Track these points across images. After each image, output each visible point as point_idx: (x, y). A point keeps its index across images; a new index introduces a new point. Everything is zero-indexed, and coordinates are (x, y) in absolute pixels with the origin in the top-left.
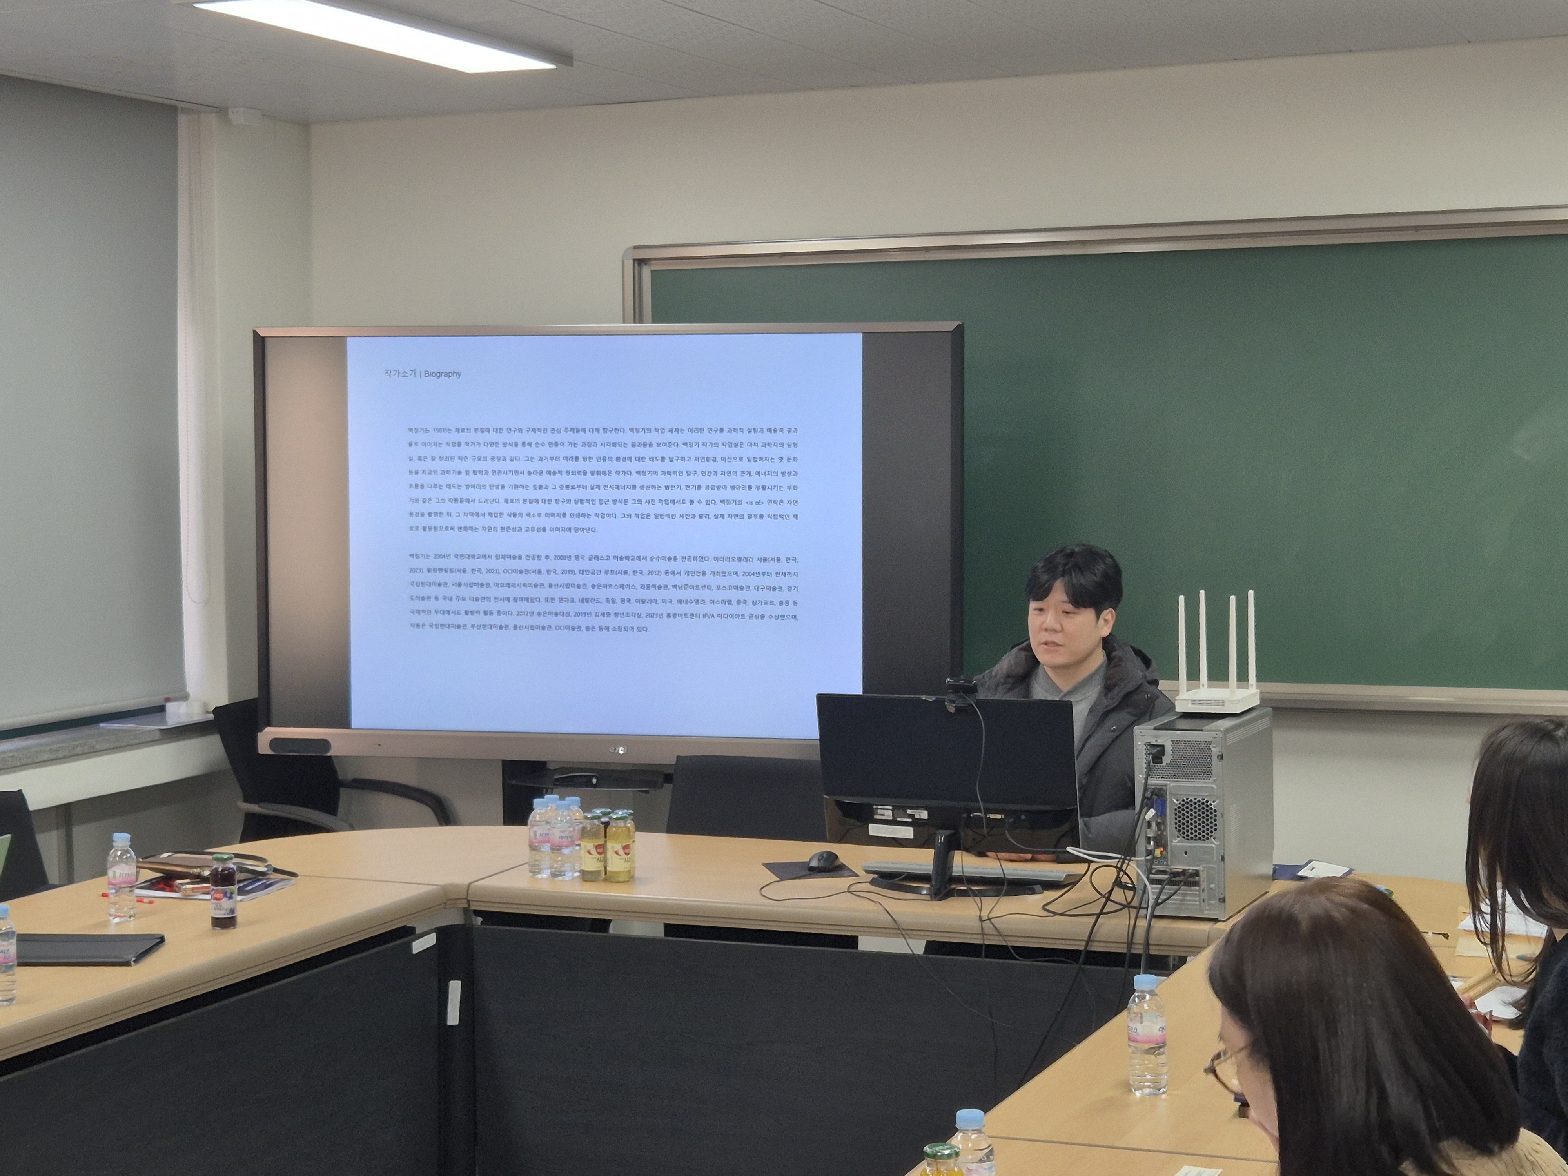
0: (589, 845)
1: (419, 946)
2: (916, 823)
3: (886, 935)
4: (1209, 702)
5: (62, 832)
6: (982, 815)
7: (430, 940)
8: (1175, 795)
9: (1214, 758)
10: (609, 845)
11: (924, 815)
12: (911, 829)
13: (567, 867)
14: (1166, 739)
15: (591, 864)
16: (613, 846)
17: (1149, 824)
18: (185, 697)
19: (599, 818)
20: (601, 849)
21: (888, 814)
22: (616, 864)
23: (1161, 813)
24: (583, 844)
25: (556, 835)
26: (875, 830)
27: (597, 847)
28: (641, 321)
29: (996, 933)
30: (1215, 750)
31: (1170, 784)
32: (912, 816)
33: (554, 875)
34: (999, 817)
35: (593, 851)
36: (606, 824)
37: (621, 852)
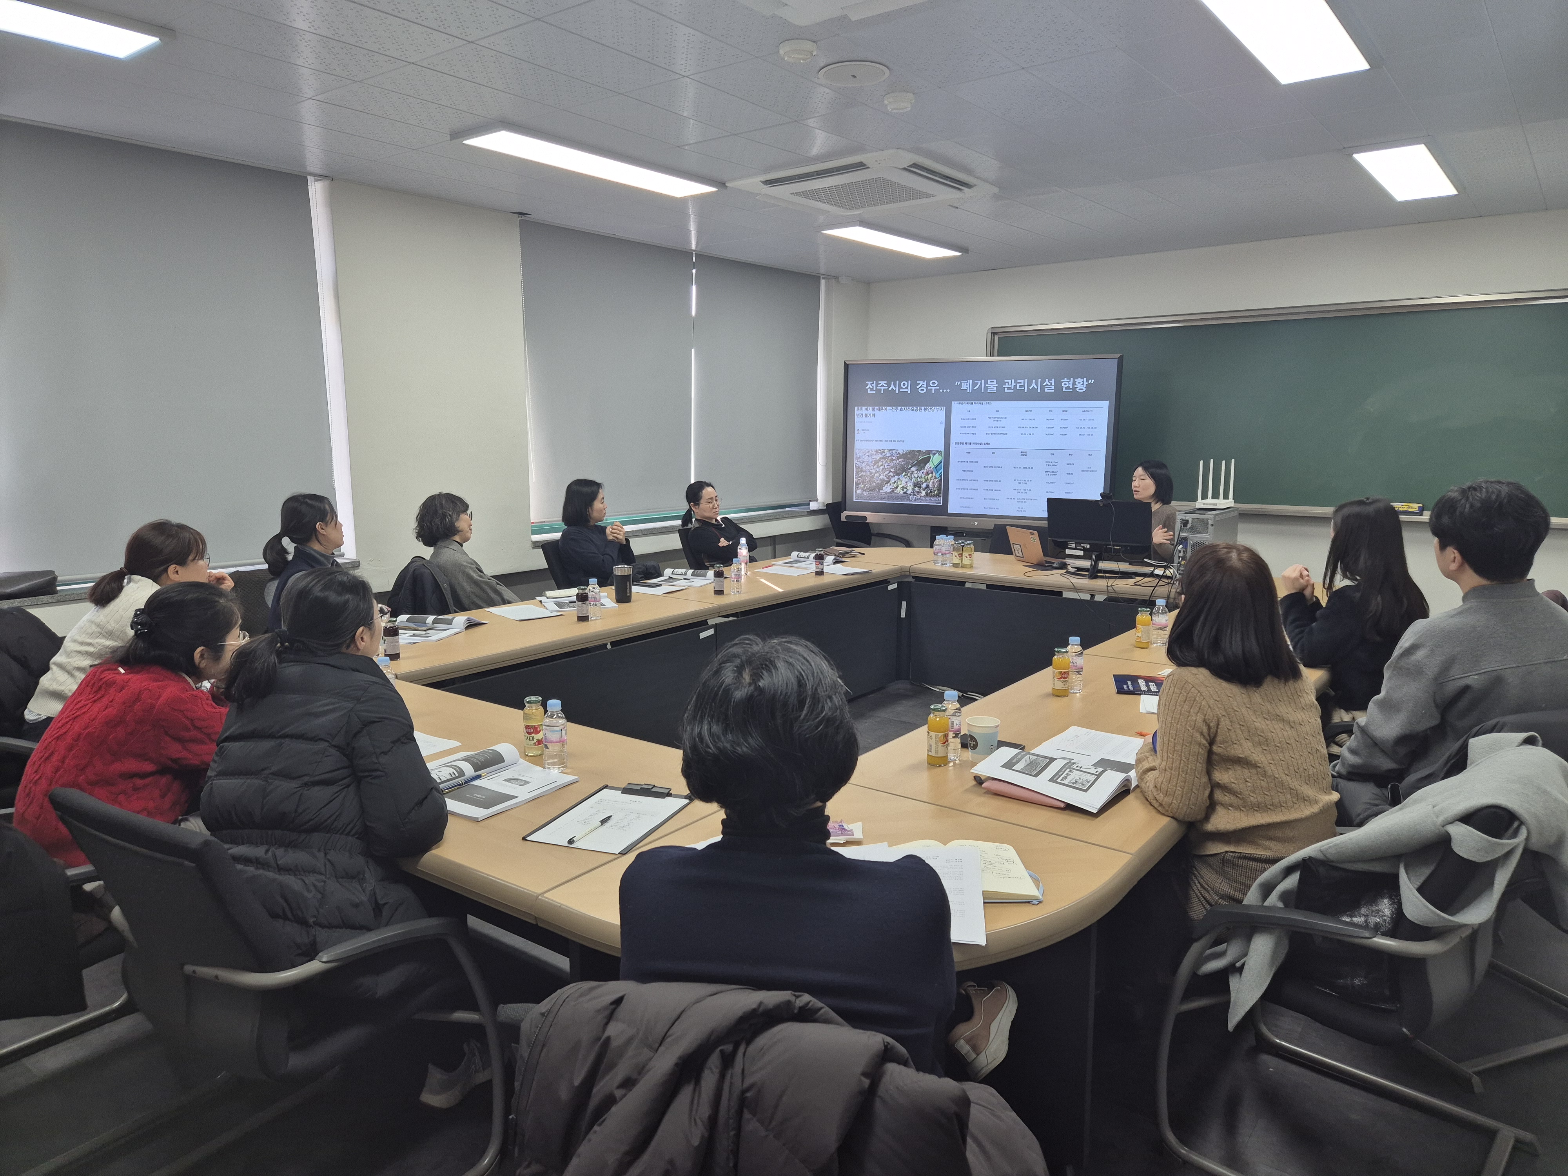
0: (956, 554)
1: (890, 587)
2: (1084, 550)
3: (1070, 591)
4: (1210, 504)
5: (772, 547)
6: (1112, 547)
7: (895, 586)
8: (1192, 540)
9: (1210, 526)
10: (963, 554)
11: (1088, 546)
12: (1082, 552)
13: (948, 562)
14: (1189, 517)
15: (957, 560)
16: (965, 554)
17: (1180, 552)
18: (817, 500)
19: (960, 543)
20: (961, 555)
21: (1073, 546)
22: (966, 561)
23: (1185, 547)
24: (953, 553)
25: (944, 549)
26: (1068, 552)
27: (959, 554)
28: (993, 356)
29: (1113, 591)
30: (1210, 522)
31: (1190, 535)
32: (1083, 547)
33: (942, 564)
34: (1118, 548)
35: (957, 556)
36: (963, 546)
37: (968, 557)
